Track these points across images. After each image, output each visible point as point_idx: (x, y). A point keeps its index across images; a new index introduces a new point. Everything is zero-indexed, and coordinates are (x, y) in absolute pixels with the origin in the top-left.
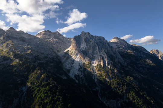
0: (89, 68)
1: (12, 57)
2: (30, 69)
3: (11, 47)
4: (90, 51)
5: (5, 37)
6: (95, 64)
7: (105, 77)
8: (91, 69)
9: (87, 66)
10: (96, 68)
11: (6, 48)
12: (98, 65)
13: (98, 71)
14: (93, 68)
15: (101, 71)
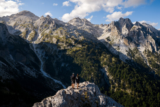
0: (137, 53)
1: (74, 43)
2: (97, 53)
3: (66, 33)
4: (135, 37)
5: (55, 25)
6: (142, 49)
7: (158, 62)
8: (139, 54)
9: (134, 51)
10: (145, 54)
11: (61, 34)
12: (145, 51)
13: (148, 56)
14: (141, 54)
15: (150, 56)
